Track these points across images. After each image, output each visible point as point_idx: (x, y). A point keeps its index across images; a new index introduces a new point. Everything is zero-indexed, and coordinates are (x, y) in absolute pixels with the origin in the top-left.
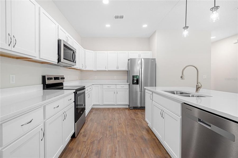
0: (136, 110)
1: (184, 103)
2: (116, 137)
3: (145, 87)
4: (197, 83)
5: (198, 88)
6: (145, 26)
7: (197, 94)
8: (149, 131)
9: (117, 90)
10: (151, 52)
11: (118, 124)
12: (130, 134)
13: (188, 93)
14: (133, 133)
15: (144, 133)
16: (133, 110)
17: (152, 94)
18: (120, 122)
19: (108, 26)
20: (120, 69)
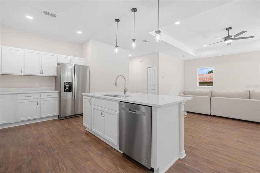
0: (68, 119)
1: (120, 101)
2: (54, 150)
3: (82, 94)
4: (125, 88)
5: (125, 92)
6: (79, 32)
7: (125, 95)
8: (88, 134)
9: (42, 99)
10: (84, 59)
11: (51, 138)
12: (70, 142)
13: (119, 95)
14: (72, 141)
15: (84, 137)
16: (65, 120)
17: (91, 99)
18: (52, 135)
19: (29, 17)
20: (45, 74)
